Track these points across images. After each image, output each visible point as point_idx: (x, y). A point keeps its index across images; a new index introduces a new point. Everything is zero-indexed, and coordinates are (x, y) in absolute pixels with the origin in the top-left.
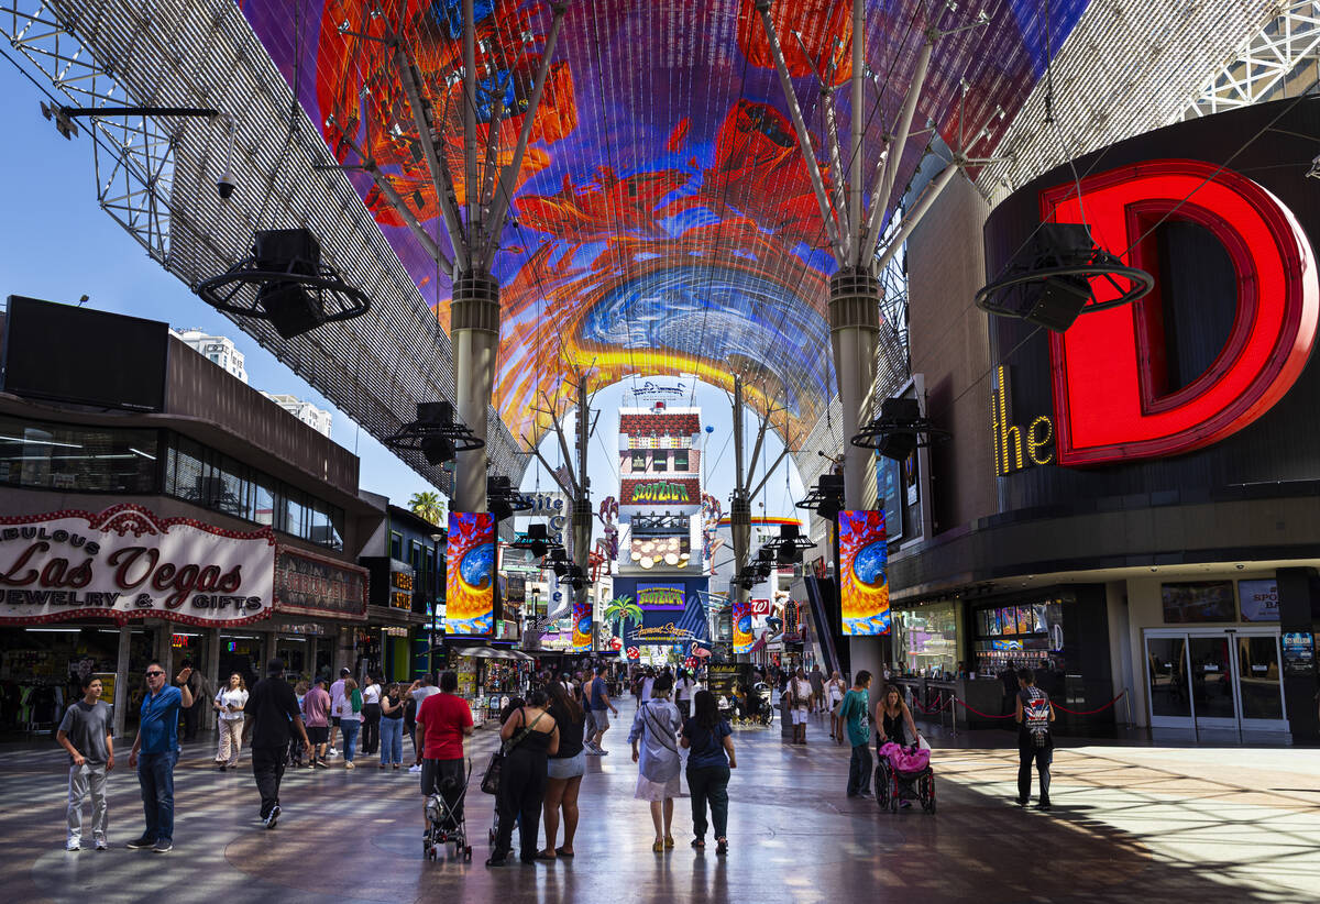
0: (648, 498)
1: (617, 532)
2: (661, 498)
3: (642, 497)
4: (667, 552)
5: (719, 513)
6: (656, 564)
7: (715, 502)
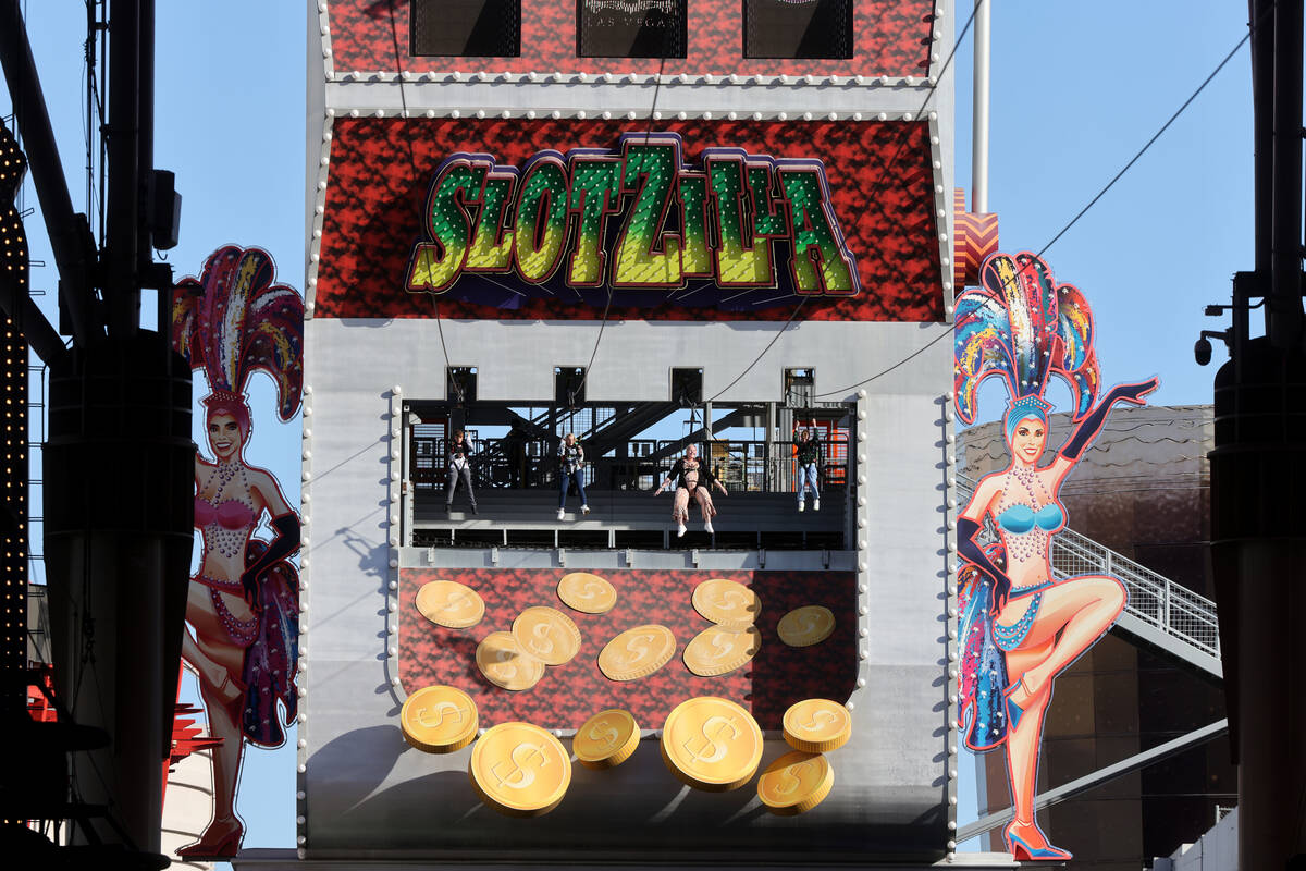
0: (534, 265)
1: (289, 527)
2: (636, 267)
3: (484, 257)
4: (676, 683)
5: (1084, 381)
6: (593, 776)
7: (1056, 301)
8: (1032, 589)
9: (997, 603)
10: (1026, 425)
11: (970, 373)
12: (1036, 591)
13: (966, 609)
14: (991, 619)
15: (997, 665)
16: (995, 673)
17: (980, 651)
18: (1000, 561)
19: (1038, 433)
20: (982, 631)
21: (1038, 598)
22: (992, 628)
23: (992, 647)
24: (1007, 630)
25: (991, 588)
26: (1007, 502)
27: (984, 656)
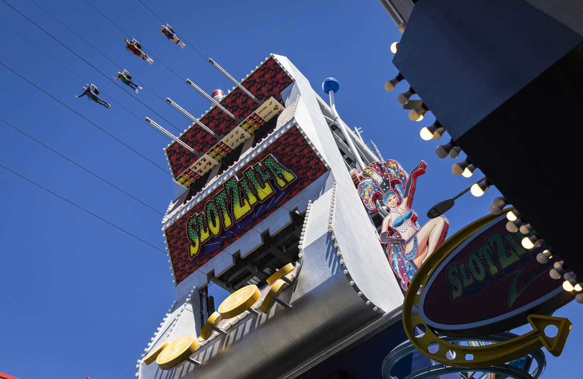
8: (412, 237)
9: (403, 248)
10: (390, 199)
11: (368, 199)
12: (414, 237)
13: (394, 256)
14: (403, 254)
15: (411, 265)
16: (411, 268)
17: (404, 265)
18: (398, 236)
19: (394, 198)
20: (402, 259)
21: (416, 238)
22: (404, 256)
23: (407, 261)
24: (410, 254)
25: (399, 246)
26: (393, 220)
27: (406, 265)
